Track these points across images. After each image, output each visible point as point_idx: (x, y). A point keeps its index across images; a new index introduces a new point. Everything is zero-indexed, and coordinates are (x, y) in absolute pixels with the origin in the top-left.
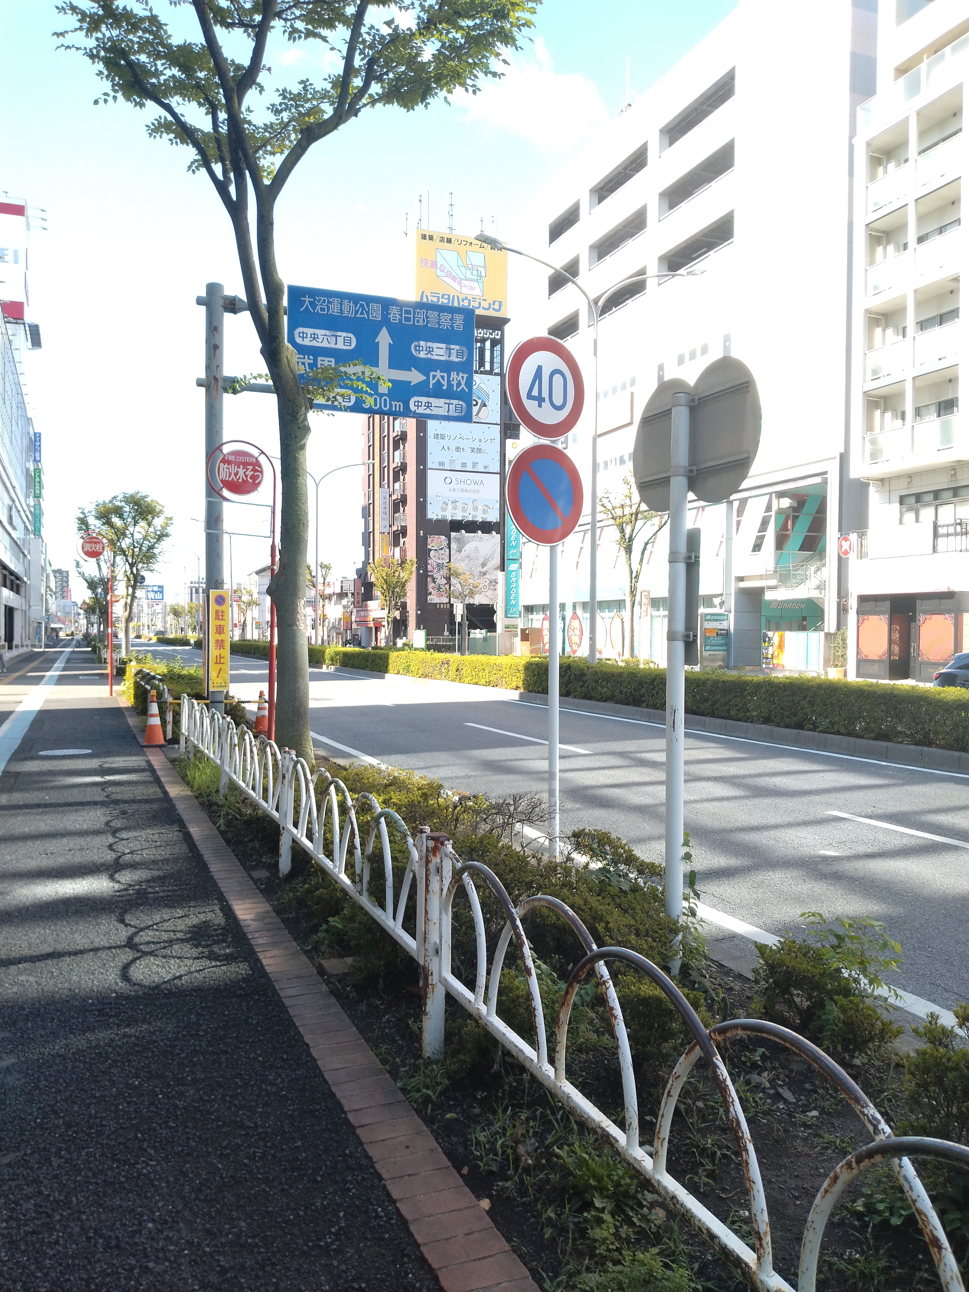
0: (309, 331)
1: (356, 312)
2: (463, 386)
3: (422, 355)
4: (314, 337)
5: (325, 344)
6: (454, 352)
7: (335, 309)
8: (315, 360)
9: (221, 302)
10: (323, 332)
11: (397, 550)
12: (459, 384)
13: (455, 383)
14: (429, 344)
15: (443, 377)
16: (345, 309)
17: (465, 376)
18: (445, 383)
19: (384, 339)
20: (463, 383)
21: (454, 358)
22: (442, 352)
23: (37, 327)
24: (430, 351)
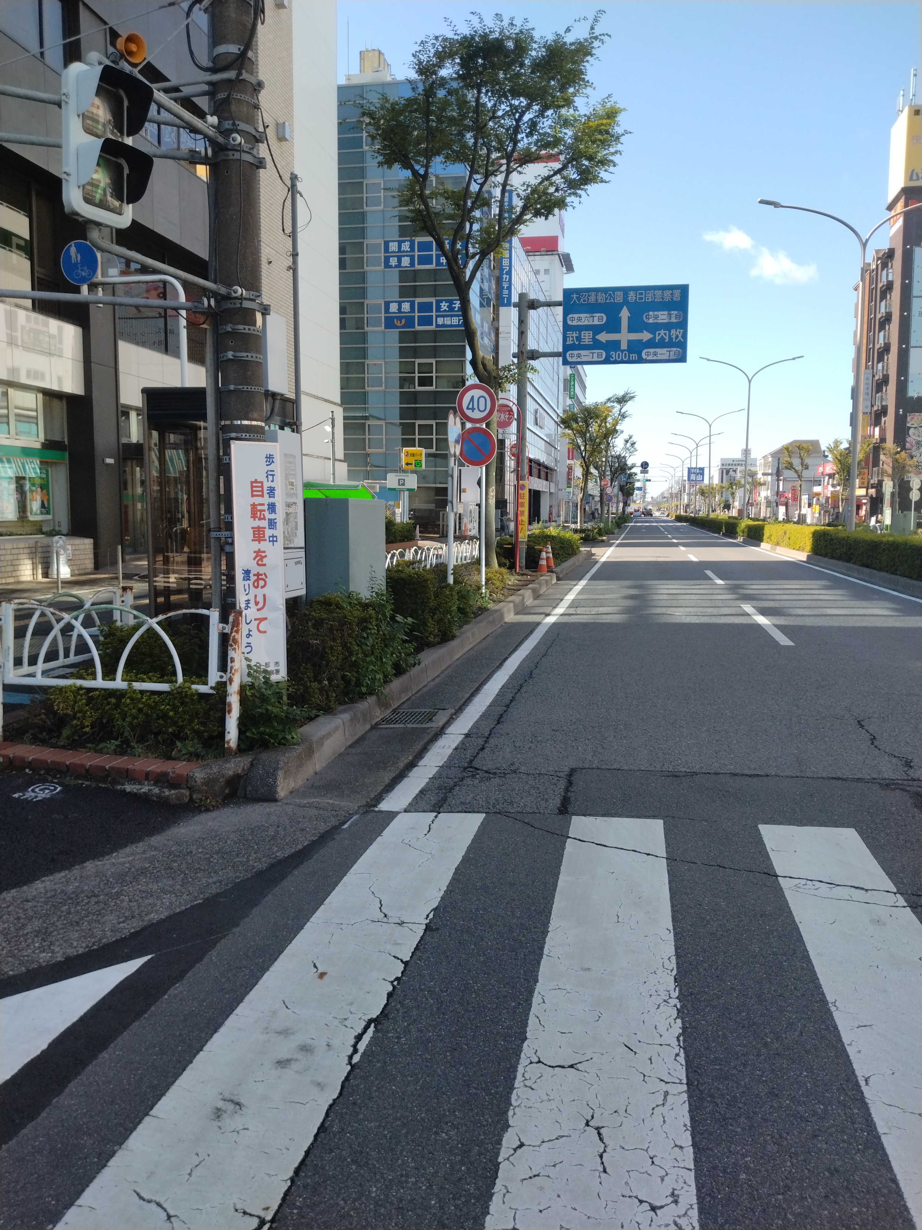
0: (576, 316)
1: (606, 299)
2: (680, 338)
3: (651, 321)
4: (579, 319)
5: (586, 323)
6: (673, 316)
7: (592, 299)
8: (580, 334)
9: (526, 304)
10: (585, 315)
11: (877, 430)
12: (677, 337)
13: (674, 337)
14: (656, 313)
15: (665, 334)
16: (599, 298)
17: (682, 331)
18: (667, 338)
19: (625, 314)
20: (680, 336)
21: (673, 320)
22: (665, 317)
23: (568, 255)
24: (656, 317)
